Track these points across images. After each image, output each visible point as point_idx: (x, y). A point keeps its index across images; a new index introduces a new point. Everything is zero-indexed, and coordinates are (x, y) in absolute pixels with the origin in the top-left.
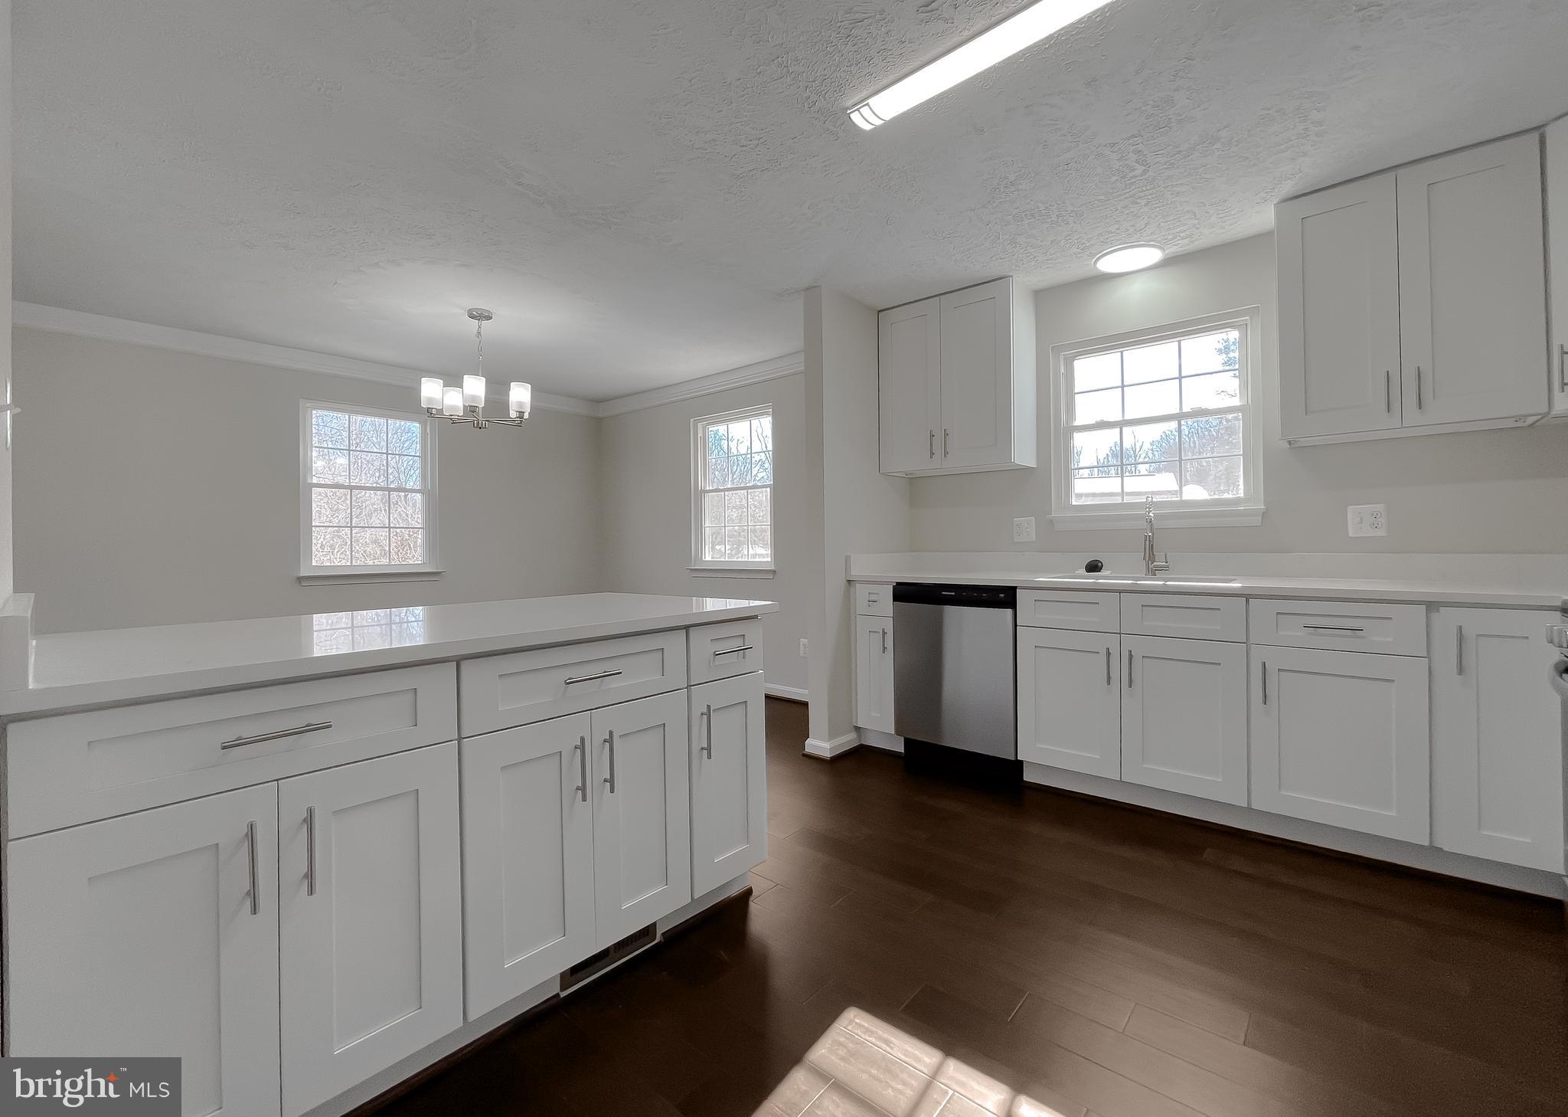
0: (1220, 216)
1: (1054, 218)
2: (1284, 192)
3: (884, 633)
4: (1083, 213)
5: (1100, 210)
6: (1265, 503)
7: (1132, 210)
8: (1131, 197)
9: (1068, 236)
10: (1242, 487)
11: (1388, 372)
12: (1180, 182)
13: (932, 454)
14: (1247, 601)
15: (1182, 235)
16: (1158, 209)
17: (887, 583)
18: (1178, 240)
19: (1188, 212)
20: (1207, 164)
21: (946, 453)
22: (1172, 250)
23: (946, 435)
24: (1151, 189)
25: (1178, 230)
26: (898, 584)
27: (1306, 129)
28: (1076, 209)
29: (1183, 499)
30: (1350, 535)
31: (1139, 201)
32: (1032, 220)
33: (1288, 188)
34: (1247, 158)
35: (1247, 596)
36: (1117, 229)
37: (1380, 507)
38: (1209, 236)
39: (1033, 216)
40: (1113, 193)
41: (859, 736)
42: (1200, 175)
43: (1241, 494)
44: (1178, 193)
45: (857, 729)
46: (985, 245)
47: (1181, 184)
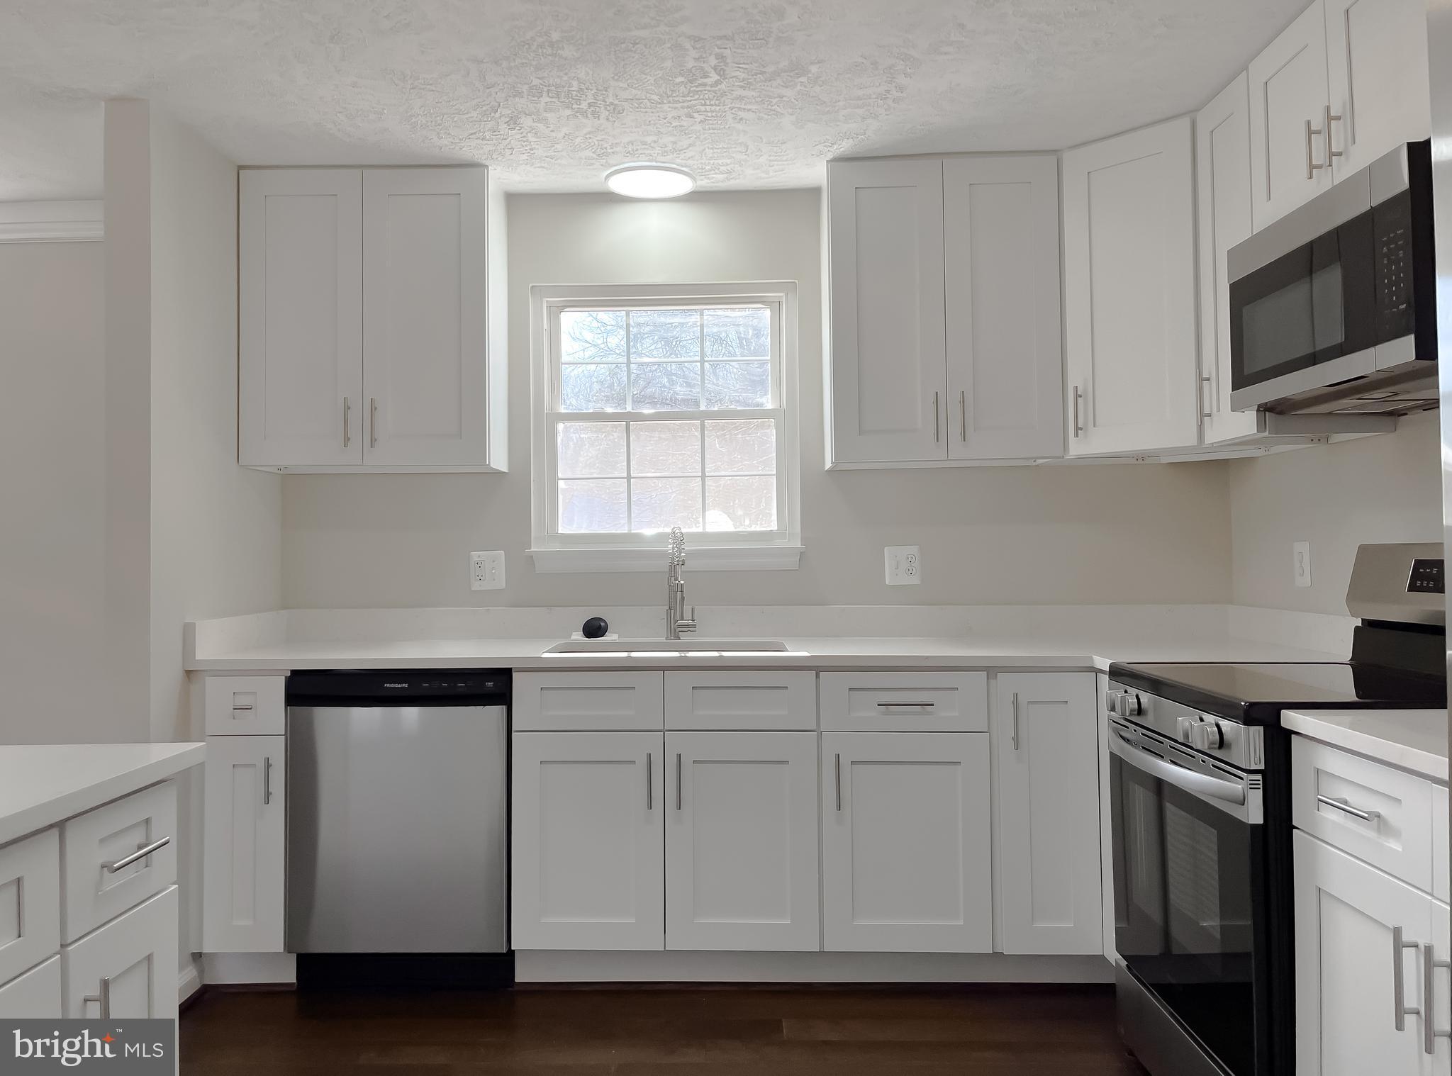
0: (772, 158)
1: (584, 105)
2: (841, 150)
3: (268, 765)
4: (623, 110)
5: (646, 112)
6: (804, 540)
7: (682, 123)
8: (688, 107)
9: (589, 133)
10: (774, 517)
11: (937, 393)
12: (748, 107)
13: (347, 440)
14: (818, 676)
15: (722, 168)
16: (711, 131)
17: (272, 673)
18: (716, 174)
19: (741, 143)
20: (785, 96)
21: (373, 441)
22: (704, 183)
23: (373, 409)
24: (716, 105)
25: (720, 162)
26: (294, 672)
27: (888, 91)
28: (616, 102)
29: (707, 530)
30: (887, 583)
31: (696, 115)
32: (553, 100)
33: (845, 147)
34: (825, 102)
35: (816, 668)
36: (655, 142)
37: (913, 550)
38: (751, 176)
39: (558, 95)
40: (671, 96)
41: (201, 972)
42: (772, 106)
43: (774, 527)
44: (741, 119)
45: (197, 957)
46: (469, 115)
47: (749, 110)
